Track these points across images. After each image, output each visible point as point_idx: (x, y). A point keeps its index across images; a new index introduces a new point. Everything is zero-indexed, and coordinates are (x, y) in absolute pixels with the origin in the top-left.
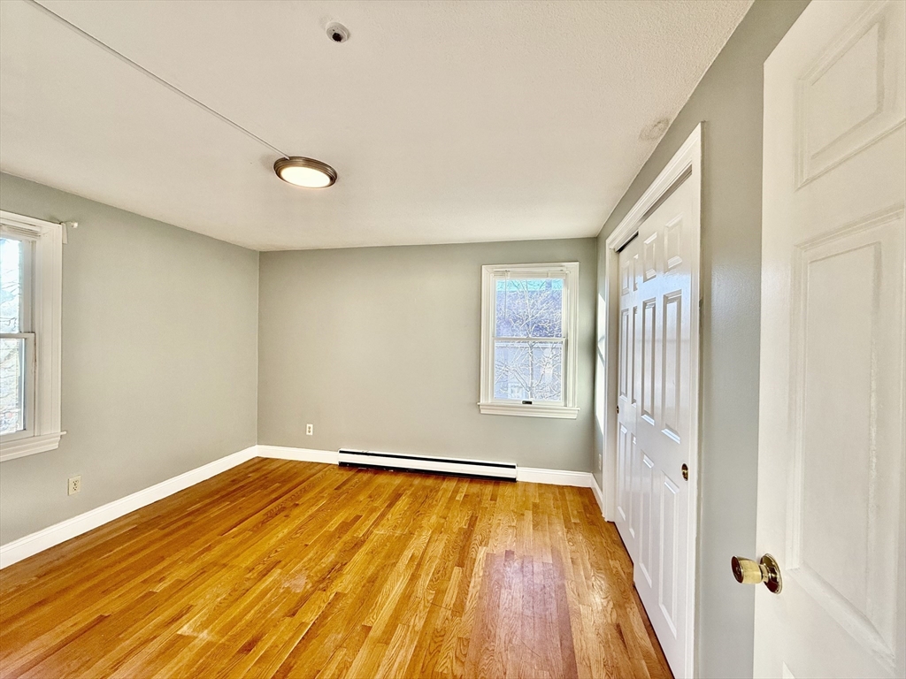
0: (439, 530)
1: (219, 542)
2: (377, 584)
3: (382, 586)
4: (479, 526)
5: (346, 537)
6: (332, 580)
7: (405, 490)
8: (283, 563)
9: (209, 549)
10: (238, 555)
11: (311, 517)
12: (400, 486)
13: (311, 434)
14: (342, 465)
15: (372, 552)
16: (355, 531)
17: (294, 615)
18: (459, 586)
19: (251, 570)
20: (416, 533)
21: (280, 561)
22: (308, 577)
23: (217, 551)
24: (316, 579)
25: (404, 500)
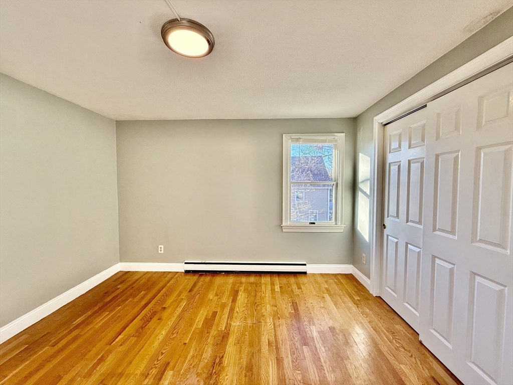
0: (276, 316)
1: (110, 352)
2: (255, 370)
3: (259, 373)
4: (301, 308)
5: (213, 332)
6: (218, 374)
7: (239, 287)
8: (171, 364)
9: (101, 360)
10: (131, 363)
11: (180, 317)
12: (234, 284)
13: (162, 252)
14: (187, 272)
15: (238, 342)
16: (218, 325)
18: (314, 363)
19: (146, 375)
20: (262, 321)
21: (169, 363)
22: (198, 375)
23: (110, 360)
24: (204, 375)
25: (241, 295)
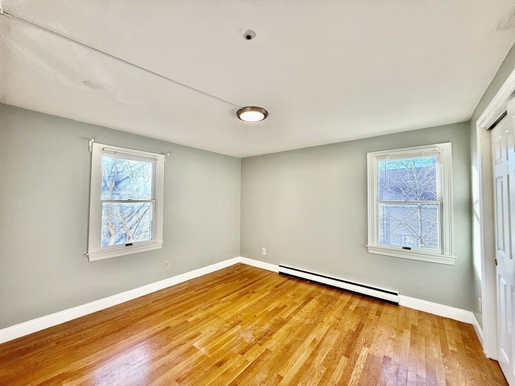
0: (334, 326)
1: (217, 304)
2: (291, 350)
3: (292, 353)
4: (365, 331)
5: (277, 317)
6: (266, 340)
7: (315, 295)
8: (243, 323)
9: (212, 306)
10: (223, 313)
11: (261, 300)
12: (312, 292)
13: (265, 254)
14: (281, 273)
15: (290, 330)
16: (282, 314)
17: (243, 354)
18: (344, 370)
19: (228, 322)
20: (319, 325)
21: (241, 322)
22: (254, 334)
23: (216, 307)
24: (257, 337)
25: (313, 302)
